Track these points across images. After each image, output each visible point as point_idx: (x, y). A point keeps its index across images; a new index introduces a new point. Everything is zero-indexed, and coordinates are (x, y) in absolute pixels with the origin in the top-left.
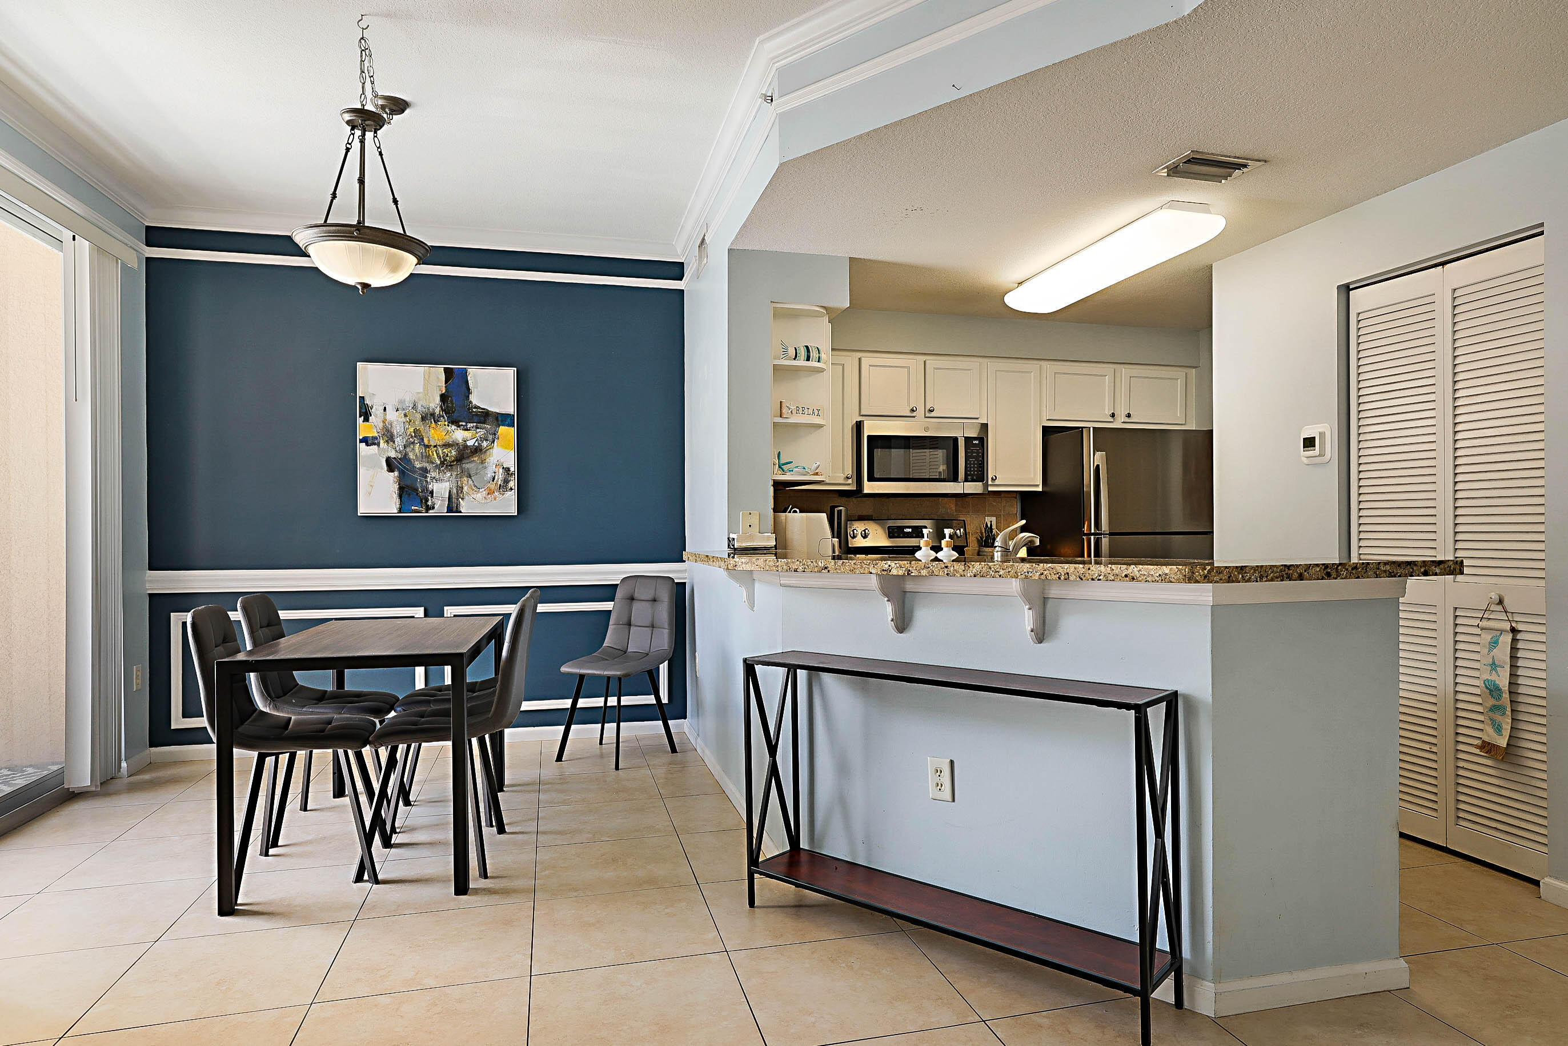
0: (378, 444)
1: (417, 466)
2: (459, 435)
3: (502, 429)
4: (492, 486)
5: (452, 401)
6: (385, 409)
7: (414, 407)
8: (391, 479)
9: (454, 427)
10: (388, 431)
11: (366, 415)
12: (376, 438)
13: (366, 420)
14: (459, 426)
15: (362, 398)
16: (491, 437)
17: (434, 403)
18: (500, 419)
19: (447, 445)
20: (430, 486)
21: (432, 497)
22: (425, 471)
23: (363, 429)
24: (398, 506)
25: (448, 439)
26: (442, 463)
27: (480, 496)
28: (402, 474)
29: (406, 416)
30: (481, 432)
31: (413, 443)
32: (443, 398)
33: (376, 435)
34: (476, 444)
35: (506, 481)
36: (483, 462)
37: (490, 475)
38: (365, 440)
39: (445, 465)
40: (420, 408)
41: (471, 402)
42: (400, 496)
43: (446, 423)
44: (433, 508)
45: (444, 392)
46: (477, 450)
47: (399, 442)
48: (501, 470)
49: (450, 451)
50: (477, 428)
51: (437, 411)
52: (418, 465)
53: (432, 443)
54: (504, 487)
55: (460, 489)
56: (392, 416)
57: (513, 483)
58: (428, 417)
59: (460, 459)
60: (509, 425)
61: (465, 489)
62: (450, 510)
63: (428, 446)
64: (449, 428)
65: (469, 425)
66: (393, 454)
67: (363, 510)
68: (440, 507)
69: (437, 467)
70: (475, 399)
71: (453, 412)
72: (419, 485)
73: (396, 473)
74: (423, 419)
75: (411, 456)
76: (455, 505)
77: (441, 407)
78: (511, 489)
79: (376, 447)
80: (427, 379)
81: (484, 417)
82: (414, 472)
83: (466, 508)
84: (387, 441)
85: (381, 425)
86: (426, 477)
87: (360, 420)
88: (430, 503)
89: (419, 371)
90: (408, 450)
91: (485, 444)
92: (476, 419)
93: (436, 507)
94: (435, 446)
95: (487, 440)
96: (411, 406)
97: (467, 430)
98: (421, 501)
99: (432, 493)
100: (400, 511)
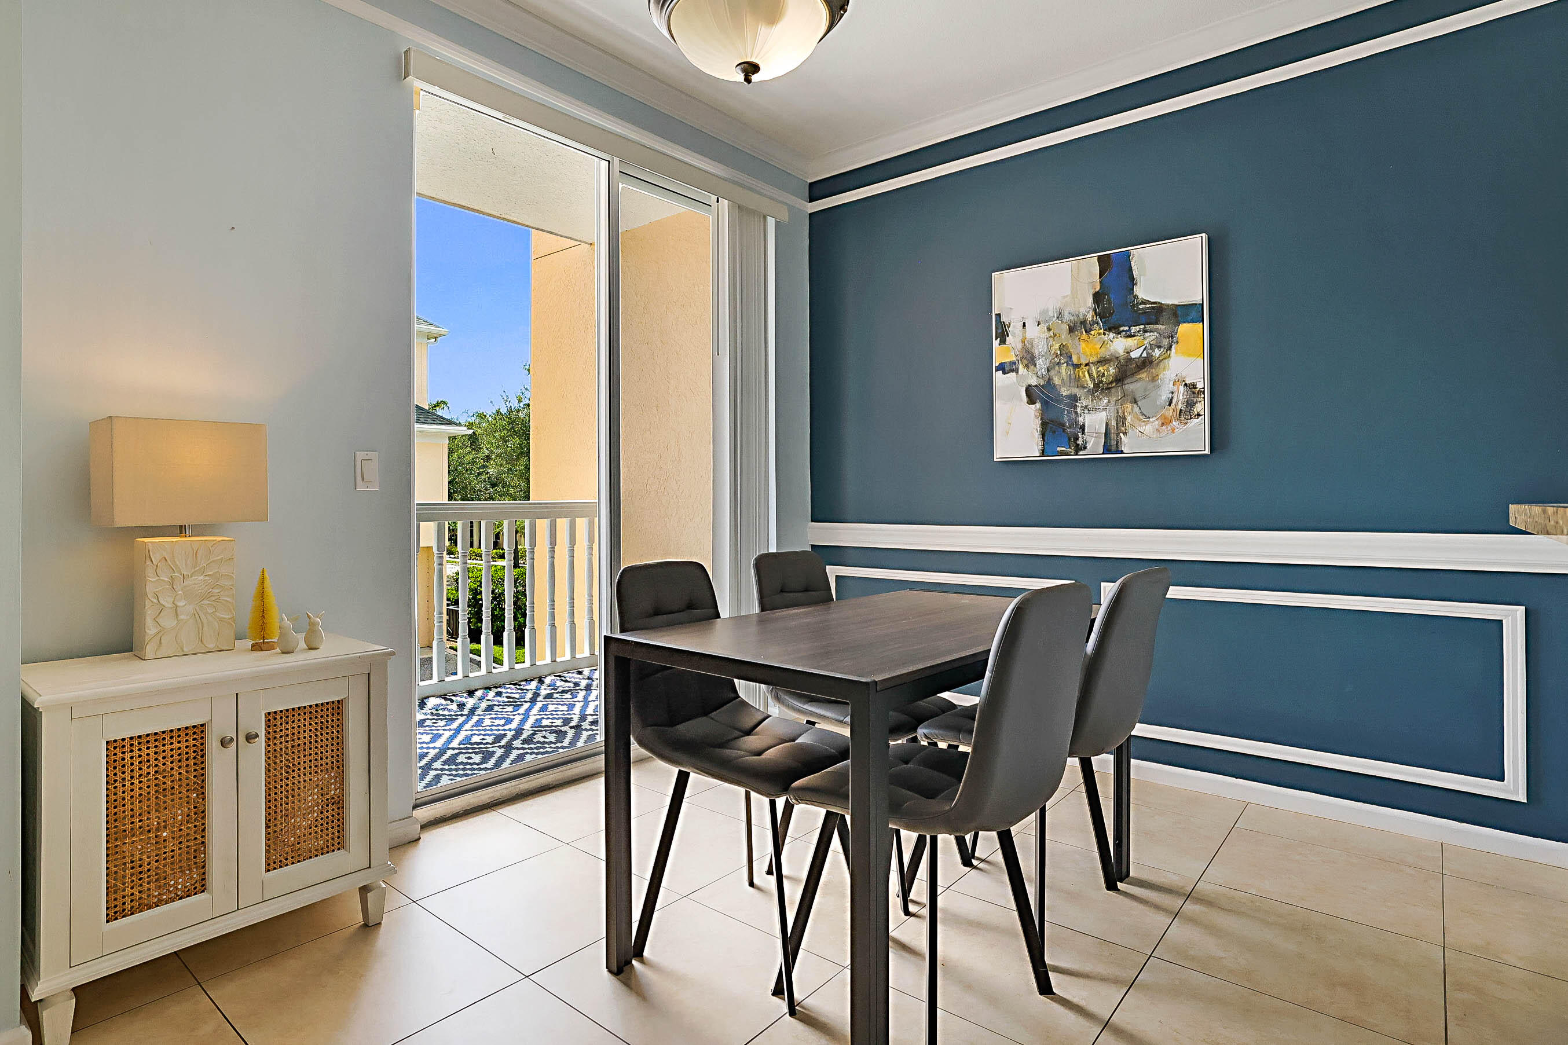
0: (1017, 371)
1: (1064, 394)
2: (1119, 345)
3: (1184, 328)
4: (1169, 412)
5: (1109, 301)
6: (1024, 325)
7: (1060, 316)
8: (1030, 416)
9: (1112, 335)
10: (1028, 352)
11: (1003, 337)
12: (1014, 363)
13: (1003, 342)
14: (1119, 333)
15: (998, 316)
16: (1165, 342)
17: (1086, 307)
18: (1179, 313)
19: (1102, 361)
20: (1081, 419)
21: (1083, 433)
22: (1075, 399)
23: (1001, 354)
24: (1040, 448)
25: (1104, 353)
26: (1097, 386)
27: (1148, 429)
28: (1045, 404)
29: (1049, 329)
30: (1151, 337)
31: (1059, 364)
32: (1097, 297)
33: (1014, 359)
34: (1145, 355)
35: (1190, 404)
36: (1154, 379)
37: (1165, 396)
38: (1002, 368)
39: (1101, 388)
40: (1067, 317)
41: (1136, 297)
42: (1043, 435)
43: (1102, 331)
44: (1085, 448)
45: (1097, 289)
46: (1146, 363)
47: (1041, 364)
48: (1182, 388)
49: (1108, 370)
50: (1145, 331)
51: (1090, 317)
52: (1065, 392)
53: (1084, 361)
54: (1187, 412)
55: (1121, 420)
56: (1034, 332)
57: (1203, 406)
58: (1078, 327)
59: (1120, 379)
60: (1193, 321)
61: (1129, 419)
62: (1107, 449)
63: (1077, 366)
64: (1105, 338)
65: (1134, 329)
66: (1033, 381)
67: (999, 454)
68: (1094, 446)
69: (1092, 392)
70: (1141, 292)
71: (1111, 314)
72: (1066, 419)
73: (1038, 405)
74: (1071, 330)
75: (1057, 381)
76: (1114, 443)
77: (1095, 310)
78: (1199, 415)
79: (1014, 374)
80: (1075, 277)
81: (1156, 314)
82: (1059, 401)
83: (1130, 446)
84: (1027, 366)
85: (1019, 346)
86: (1075, 407)
87: (996, 343)
88: (1080, 442)
89: (1064, 267)
90: (1052, 373)
91: (1157, 353)
92: (1143, 319)
93: (1089, 446)
94: (1087, 365)
95: (1159, 347)
96: (1056, 315)
97: (1131, 336)
98: (1069, 439)
99: (1083, 428)
100: (1043, 454)
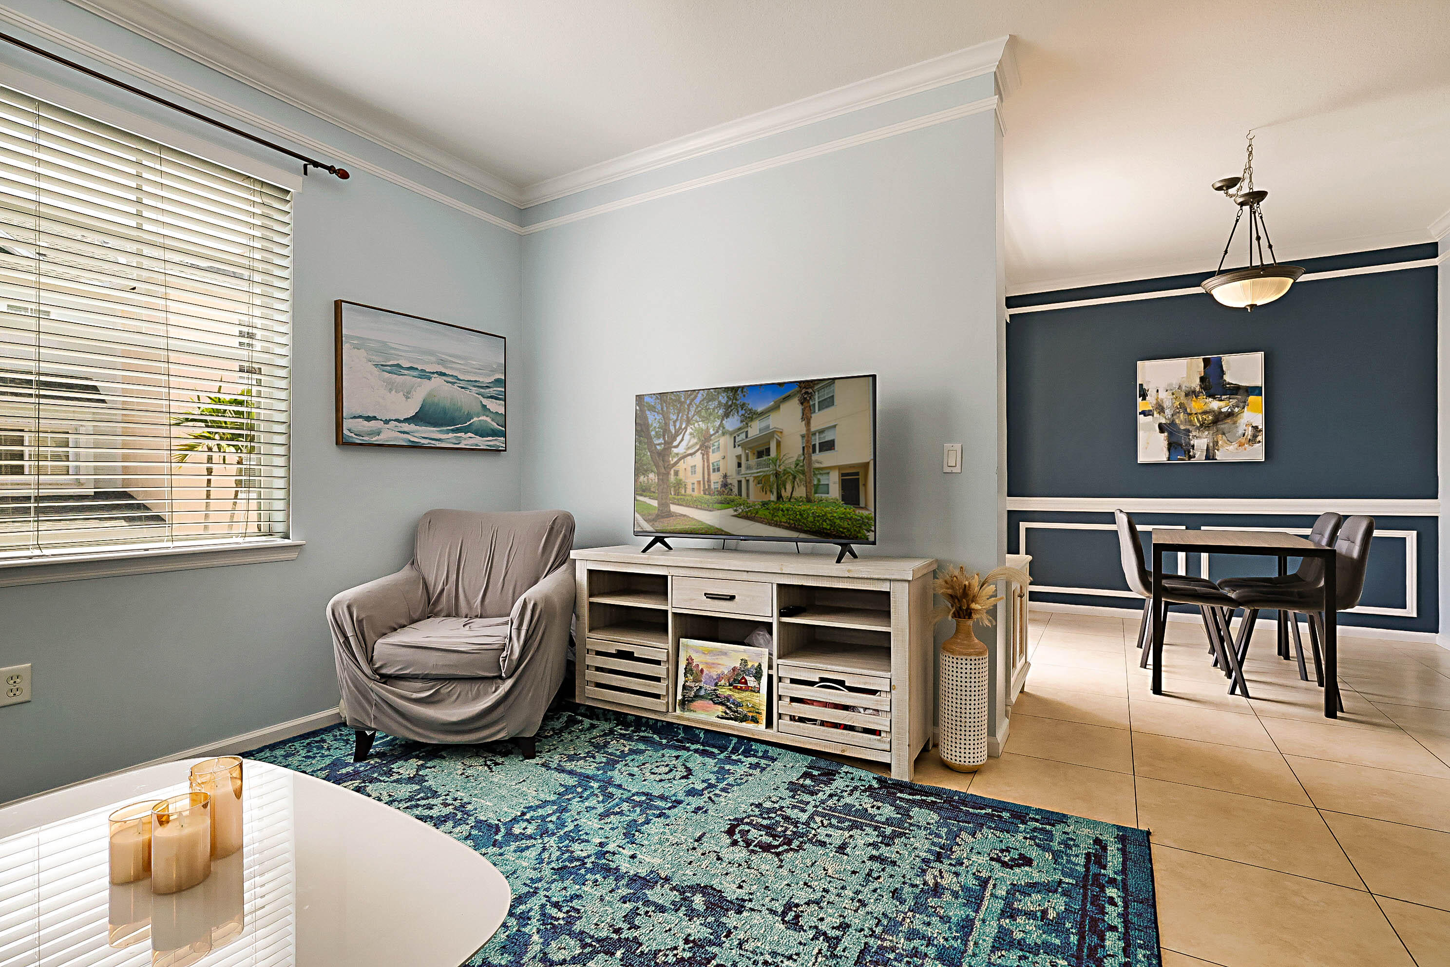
0: (1153, 415)
2: (1215, 405)
3: (1251, 398)
4: (1243, 440)
5: (1209, 381)
6: (1158, 391)
7: (1180, 387)
8: (1162, 439)
9: (1210, 399)
10: (1160, 405)
11: (1144, 396)
12: (1151, 411)
13: (1144, 399)
14: (1215, 398)
15: (1141, 385)
16: (1242, 405)
17: (1196, 384)
18: (1249, 391)
19: (1205, 413)
20: (1192, 442)
21: (1193, 449)
22: (1189, 431)
23: (1141, 405)
24: (1167, 456)
25: (1206, 408)
26: (1201, 425)
27: (1232, 448)
28: (1171, 434)
29: (1173, 394)
30: (1233, 402)
31: (1179, 412)
32: (1202, 379)
33: (1151, 408)
34: (1229, 410)
35: (1255, 436)
36: (1235, 423)
37: (1241, 432)
38: (1144, 413)
39: (1203, 426)
40: (1184, 388)
41: (1225, 380)
42: (1169, 450)
43: (1205, 397)
44: (1194, 457)
45: (1203, 375)
46: (1230, 415)
47: (1168, 412)
48: (1250, 428)
49: (1208, 417)
50: (1230, 398)
51: (1198, 389)
52: (1182, 427)
53: (1194, 412)
54: (1253, 440)
55: (1216, 443)
56: (1163, 395)
57: (1261, 437)
58: (1191, 394)
59: (1215, 422)
60: (1257, 395)
61: (1220, 443)
62: (1207, 458)
63: (1190, 414)
64: (1207, 400)
65: (1223, 397)
66: (1163, 421)
67: (1141, 460)
68: (1199, 456)
69: (1198, 428)
70: (1227, 378)
71: (1210, 389)
72: (1183, 442)
73: (1166, 434)
74: (1187, 395)
75: (1177, 421)
76: (1211, 455)
77: (1200, 386)
78: (1259, 442)
79: (1150, 417)
80: (1189, 367)
81: (1236, 390)
82: (1179, 432)
83: (1220, 456)
84: (1159, 413)
85: (1155, 402)
86: (1189, 436)
87: (1139, 400)
88: (1191, 454)
89: (1182, 363)
90: (1175, 417)
91: (1236, 410)
92: (1229, 392)
93: (1196, 456)
94: (1196, 414)
95: (1238, 407)
96: (1178, 387)
97: (1221, 400)
98: (1185, 453)
99: (1193, 446)
100: (1169, 460)
